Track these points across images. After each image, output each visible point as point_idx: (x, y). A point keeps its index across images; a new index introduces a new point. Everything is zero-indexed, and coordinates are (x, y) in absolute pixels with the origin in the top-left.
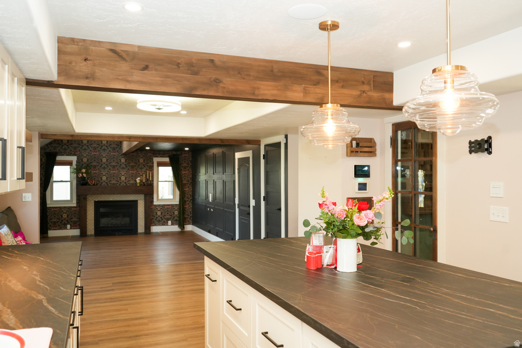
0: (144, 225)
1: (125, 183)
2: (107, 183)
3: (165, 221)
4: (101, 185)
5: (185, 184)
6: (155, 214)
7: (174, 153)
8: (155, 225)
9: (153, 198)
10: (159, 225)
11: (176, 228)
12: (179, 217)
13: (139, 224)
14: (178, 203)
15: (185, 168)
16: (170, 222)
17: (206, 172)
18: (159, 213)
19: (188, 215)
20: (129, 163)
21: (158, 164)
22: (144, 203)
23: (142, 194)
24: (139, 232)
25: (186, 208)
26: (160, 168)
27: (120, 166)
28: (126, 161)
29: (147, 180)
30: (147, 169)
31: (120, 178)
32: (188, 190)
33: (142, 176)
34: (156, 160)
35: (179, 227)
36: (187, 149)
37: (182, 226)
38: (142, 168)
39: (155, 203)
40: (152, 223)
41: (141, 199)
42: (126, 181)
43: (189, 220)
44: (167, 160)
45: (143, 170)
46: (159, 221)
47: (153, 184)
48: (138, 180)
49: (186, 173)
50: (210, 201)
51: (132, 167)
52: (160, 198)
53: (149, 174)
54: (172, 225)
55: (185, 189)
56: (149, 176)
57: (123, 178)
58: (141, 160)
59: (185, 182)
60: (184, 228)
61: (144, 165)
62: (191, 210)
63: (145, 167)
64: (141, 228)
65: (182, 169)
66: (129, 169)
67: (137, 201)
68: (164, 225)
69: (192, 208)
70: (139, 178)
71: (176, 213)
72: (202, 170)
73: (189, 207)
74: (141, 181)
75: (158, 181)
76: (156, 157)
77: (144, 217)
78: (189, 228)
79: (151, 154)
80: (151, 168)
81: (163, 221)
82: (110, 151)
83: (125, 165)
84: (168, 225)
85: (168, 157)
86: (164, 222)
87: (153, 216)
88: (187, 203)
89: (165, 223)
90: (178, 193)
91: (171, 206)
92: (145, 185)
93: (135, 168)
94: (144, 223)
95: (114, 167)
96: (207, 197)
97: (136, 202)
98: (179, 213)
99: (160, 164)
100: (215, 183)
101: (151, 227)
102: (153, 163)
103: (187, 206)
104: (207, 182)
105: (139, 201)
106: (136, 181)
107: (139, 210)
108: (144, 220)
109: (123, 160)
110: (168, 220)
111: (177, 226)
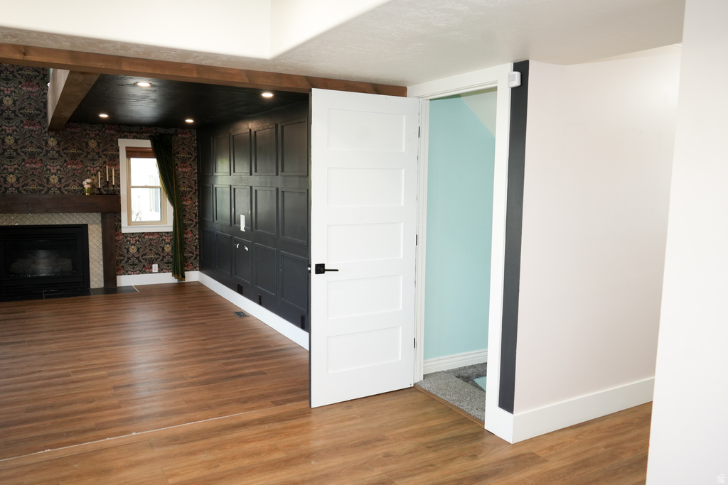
0: (102, 274)
1: (60, 189)
2: (18, 188)
3: (146, 264)
4: (4, 192)
5: (184, 194)
6: (125, 251)
7: (162, 131)
8: (126, 273)
9: (120, 221)
10: (134, 272)
11: (168, 278)
12: (175, 257)
13: (91, 271)
14: (171, 229)
15: (184, 161)
16: (155, 267)
17: (232, 170)
18: (133, 250)
19: (190, 252)
20: (66, 149)
21: (127, 152)
22: (100, 229)
23: (97, 212)
24: (92, 287)
25: (187, 239)
26: (133, 160)
27: (45, 155)
28: (58, 143)
29: (107, 184)
30: (105, 163)
31: (48, 180)
32: (191, 204)
33: (96, 175)
34: (123, 144)
35: (174, 275)
36: (190, 121)
37: (179, 273)
38: (93, 160)
39: (124, 231)
40: (119, 270)
41: (94, 222)
42: (62, 186)
43: (194, 262)
44: (147, 144)
45: (97, 164)
46: (134, 265)
47: (119, 191)
48: (86, 184)
49: (186, 171)
50: (242, 229)
51: (74, 157)
52: (133, 219)
53: (110, 171)
54: (159, 272)
55: (185, 203)
56: (111, 177)
57: (54, 180)
58: (93, 144)
59: (183, 189)
60: (184, 277)
61: (98, 153)
62: (197, 243)
63: (100, 157)
64: (97, 278)
65: (179, 163)
66: (65, 161)
67: (87, 225)
68: (144, 272)
69: (199, 239)
70: (89, 180)
71: (168, 248)
72: (222, 167)
73: (192, 236)
74: (93, 186)
75: (129, 187)
76: (124, 138)
77: (101, 257)
78: (193, 276)
79: (112, 132)
80: (114, 160)
81: (141, 265)
82: (22, 122)
83: (58, 152)
84: (152, 273)
85: (150, 138)
86: (144, 266)
87: (121, 255)
88: (189, 229)
89: (146, 269)
90: (170, 209)
91: (157, 236)
92: (101, 194)
93: (79, 159)
94: (102, 268)
95: (32, 155)
96: (234, 221)
97: (84, 228)
98: (174, 248)
99: (132, 153)
100: (253, 193)
101: (118, 277)
102: (118, 151)
103: (189, 235)
104: (233, 191)
105: (90, 227)
106: (82, 186)
107: (90, 243)
108: (102, 263)
109: (52, 142)
110: (152, 262)
111: (171, 273)
